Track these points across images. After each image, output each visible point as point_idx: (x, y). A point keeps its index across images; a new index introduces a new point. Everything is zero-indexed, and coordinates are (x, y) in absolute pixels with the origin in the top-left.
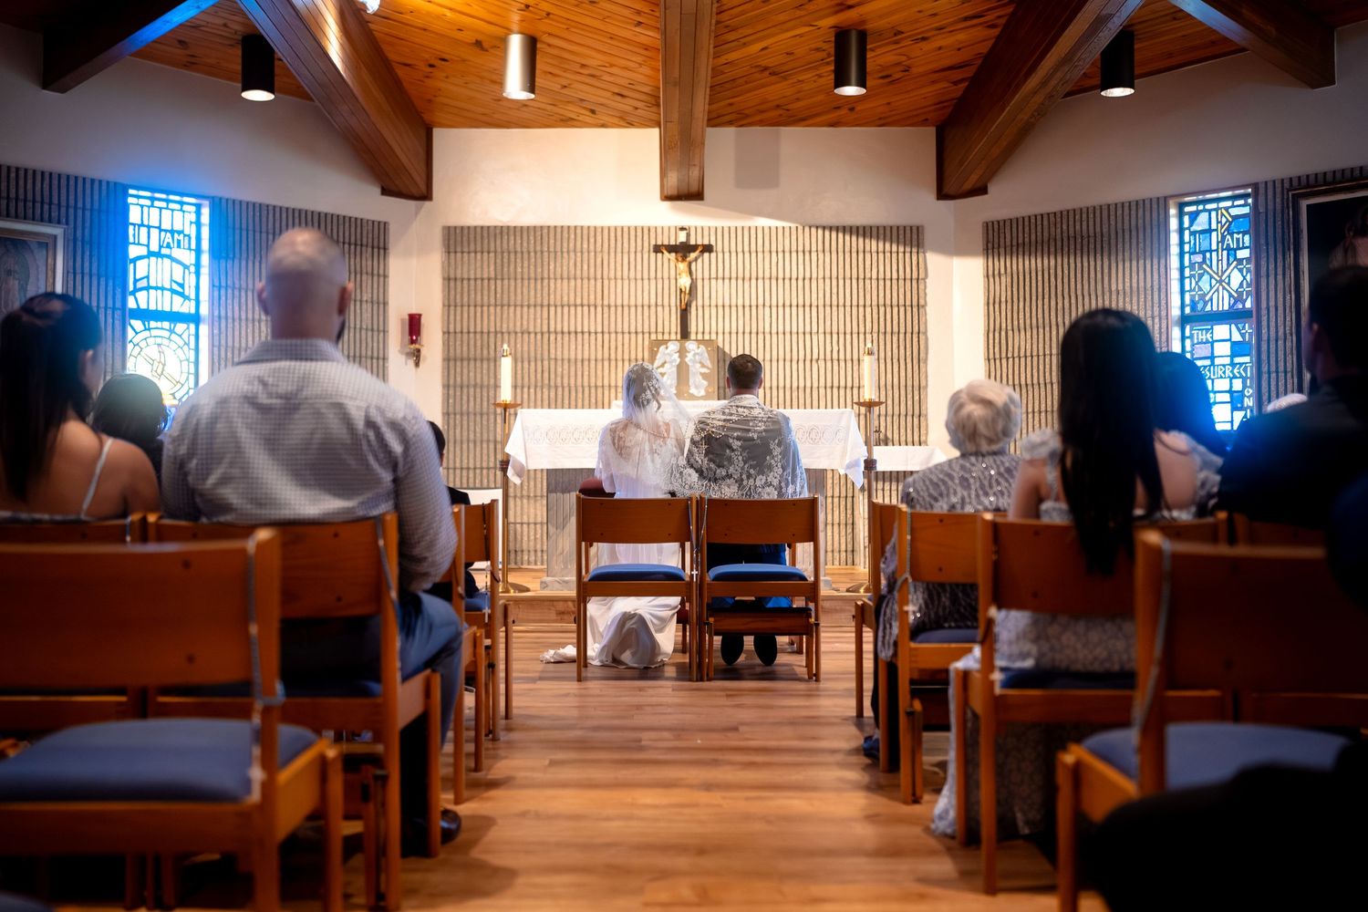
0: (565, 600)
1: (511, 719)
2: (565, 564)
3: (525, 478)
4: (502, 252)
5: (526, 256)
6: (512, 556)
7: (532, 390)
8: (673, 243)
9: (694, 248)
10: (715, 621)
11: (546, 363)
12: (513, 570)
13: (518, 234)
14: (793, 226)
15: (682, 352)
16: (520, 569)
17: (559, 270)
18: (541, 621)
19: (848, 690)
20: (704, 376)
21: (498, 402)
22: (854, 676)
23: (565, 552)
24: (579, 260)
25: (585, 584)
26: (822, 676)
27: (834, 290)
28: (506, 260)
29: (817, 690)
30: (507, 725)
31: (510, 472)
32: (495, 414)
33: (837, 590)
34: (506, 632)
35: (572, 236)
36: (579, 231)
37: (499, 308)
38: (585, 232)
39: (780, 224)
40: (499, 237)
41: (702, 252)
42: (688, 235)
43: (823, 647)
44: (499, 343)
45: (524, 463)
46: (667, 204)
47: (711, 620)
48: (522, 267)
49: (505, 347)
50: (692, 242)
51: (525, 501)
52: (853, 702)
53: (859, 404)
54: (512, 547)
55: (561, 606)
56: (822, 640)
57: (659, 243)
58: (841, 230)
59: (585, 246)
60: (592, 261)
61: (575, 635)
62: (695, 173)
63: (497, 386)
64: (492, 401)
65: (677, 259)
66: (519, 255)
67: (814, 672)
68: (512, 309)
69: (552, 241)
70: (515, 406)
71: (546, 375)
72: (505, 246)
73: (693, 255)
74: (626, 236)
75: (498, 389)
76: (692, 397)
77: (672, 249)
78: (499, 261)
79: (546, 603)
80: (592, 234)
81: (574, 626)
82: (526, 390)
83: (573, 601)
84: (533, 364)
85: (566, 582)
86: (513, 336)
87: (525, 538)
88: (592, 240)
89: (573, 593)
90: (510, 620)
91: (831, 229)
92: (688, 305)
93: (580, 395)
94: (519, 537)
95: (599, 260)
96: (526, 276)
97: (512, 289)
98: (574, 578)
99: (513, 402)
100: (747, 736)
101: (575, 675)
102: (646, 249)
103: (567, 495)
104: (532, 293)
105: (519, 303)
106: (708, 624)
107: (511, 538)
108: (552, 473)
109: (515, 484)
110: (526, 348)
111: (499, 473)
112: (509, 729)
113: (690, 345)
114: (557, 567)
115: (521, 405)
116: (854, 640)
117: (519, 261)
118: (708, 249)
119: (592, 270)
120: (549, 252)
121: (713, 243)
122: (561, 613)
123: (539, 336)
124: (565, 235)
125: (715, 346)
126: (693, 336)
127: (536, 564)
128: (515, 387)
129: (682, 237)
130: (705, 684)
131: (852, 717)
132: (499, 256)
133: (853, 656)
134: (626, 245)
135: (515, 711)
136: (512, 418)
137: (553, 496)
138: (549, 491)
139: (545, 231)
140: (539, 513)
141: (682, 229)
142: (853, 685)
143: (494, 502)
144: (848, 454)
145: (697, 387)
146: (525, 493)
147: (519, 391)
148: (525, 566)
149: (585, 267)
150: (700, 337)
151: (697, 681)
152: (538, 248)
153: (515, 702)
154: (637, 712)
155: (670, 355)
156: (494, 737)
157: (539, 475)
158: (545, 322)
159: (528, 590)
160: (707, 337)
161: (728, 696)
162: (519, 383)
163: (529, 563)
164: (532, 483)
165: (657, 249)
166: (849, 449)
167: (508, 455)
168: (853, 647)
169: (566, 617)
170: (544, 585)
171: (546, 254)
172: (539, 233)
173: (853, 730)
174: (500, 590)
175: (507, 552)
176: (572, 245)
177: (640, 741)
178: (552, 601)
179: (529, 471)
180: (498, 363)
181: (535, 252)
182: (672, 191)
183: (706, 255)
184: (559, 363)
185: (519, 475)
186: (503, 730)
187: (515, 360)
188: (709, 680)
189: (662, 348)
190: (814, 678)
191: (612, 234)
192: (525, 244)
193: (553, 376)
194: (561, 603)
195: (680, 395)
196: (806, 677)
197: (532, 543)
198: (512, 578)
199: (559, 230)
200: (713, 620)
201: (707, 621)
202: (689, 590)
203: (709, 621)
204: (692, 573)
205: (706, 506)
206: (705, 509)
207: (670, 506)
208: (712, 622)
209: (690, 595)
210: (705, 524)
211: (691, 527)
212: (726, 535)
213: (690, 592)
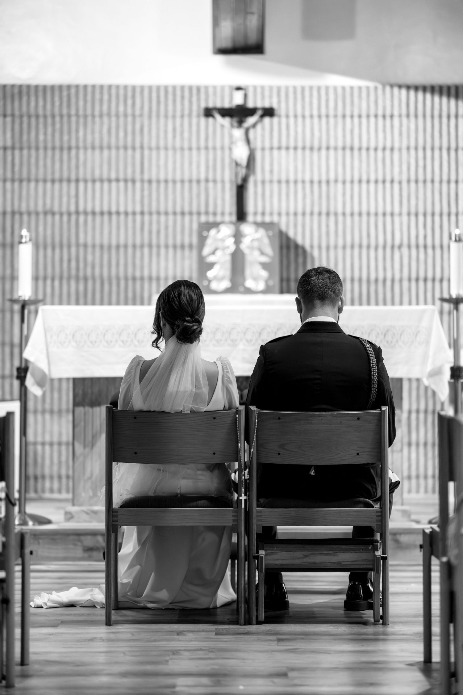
0: (94, 533)
1: (27, 665)
2: (95, 490)
3: (47, 387)
4: (21, 116)
5: (49, 120)
6: (32, 482)
7: (57, 283)
8: (227, 105)
9: (252, 112)
10: (266, 555)
11: (73, 250)
12: (33, 500)
13: (40, 94)
14: (371, 84)
15: (238, 237)
16: (40, 499)
17: (89, 138)
18: (65, 559)
19: (416, 634)
20: (264, 266)
21: (15, 297)
22: (422, 619)
23: (94, 478)
24: (113, 125)
25: (115, 511)
26: (390, 619)
27: (421, 163)
28: (25, 126)
29: (385, 634)
30: (22, 671)
31: (29, 381)
32: (12, 311)
33: (418, 522)
34: (23, 571)
35: (106, 97)
36: (114, 91)
37: (16, 184)
38: (122, 92)
39: (356, 82)
40: (16, 97)
41: (262, 116)
42: (246, 96)
43: (392, 588)
44: (17, 226)
45: (47, 371)
46: (221, 58)
47: (262, 553)
48: (45, 134)
49: (24, 232)
50: (250, 105)
51: (47, 416)
52: (420, 647)
53: (443, 300)
54: (31, 471)
55: (89, 541)
56: (390, 580)
57: (211, 105)
58: (429, 90)
59: (121, 109)
60: (130, 128)
61: (103, 575)
62: (253, 21)
63: (14, 278)
64: (8, 296)
65: (232, 126)
66: (41, 120)
67: (381, 613)
68: (33, 185)
69: (81, 103)
70: (36, 302)
71: (73, 264)
72: (24, 109)
73: (251, 120)
74: (170, 97)
75: (15, 283)
76: (249, 291)
77: (225, 112)
78: (17, 127)
79: (71, 538)
80: (130, 94)
81: (102, 565)
82: (49, 282)
83: (102, 535)
84: (57, 251)
85: (95, 512)
86: (33, 217)
87: (47, 462)
88: (130, 102)
89: (101, 525)
90: (27, 551)
91: (416, 88)
92: (245, 180)
93: (114, 288)
94: (39, 460)
95: (138, 126)
96: (49, 145)
97: (33, 160)
98: (104, 509)
99: (33, 298)
100: (296, 682)
101: (104, 618)
102: (195, 113)
103: (97, 410)
104: (57, 165)
105: (41, 176)
106: (257, 558)
107: (31, 460)
108: (78, 383)
109: (35, 397)
110: (49, 232)
111: (16, 383)
112: (25, 676)
113: (247, 229)
114: (84, 494)
115: (43, 301)
116: (421, 580)
117: (41, 126)
118: (269, 112)
119: (130, 138)
120: (77, 115)
121: (275, 106)
122: (89, 549)
123: (65, 218)
124: (97, 96)
125: (277, 231)
126: (250, 218)
127: (60, 491)
128: (36, 278)
129: (238, 99)
130: (254, 628)
131: (418, 663)
132: (17, 121)
133: (421, 598)
134: (170, 108)
135: (32, 657)
136: (32, 316)
137: (80, 410)
138: (76, 404)
139: (73, 91)
140: (64, 431)
141: (239, 89)
142: (420, 629)
143: (10, 415)
144: (430, 360)
145: (256, 279)
146: (47, 406)
147: (41, 283)
148: (47, 495)
149: (121, 134)
150: (259, 219)
151: (245, 625)
152: (65, 111)
153: (33, 647)
154: (172, 657)
155: (223, 240)
156: (7, 683)
157: (64, 385)
158: (73, 200)
159: (49, 522)
160: (267, 219)
161: (279, 640)
162: (41, 273)
163: (52, 491)
164: (56, 395)
165: (208, 113)
166: (431, 353)
167: (27, 361)
168: (420, 588)
169: (95, 554)
170: (69, 516)
171: (73, 119)
172: (65, 93)
173: (419, 676)
174: (17, 522)
175: (25, 478)
176: (105, 108)
177: (174, 686)
178: (78, 534)
179: (52, 380)
180: (15, 250)
181: (61, 116)
182: (227, 44)
183: (267, 120)
184: (90, 250)
185: (40, 384)
186: (17, 676)
187: (36, 246)
188: (259, 623)
189: (213, 232)
190: (381, 621)
191: (154, 95)
192: (49, 106)
193: (81, 265)
194: (89, 537)
195: (233, 289)
196: (372, 620)
197: (55, 468)
198: (31, 509)
199: (89, 90)
200: (264, 554)
201: (256, 554)
202: (236, 518)
203: (259, 554)
204: (241, 498)
205: (257, 421)
206: (256, 424)
207: (215, 421)
208: (263, 556)
209: (238, 524)
210: (255, 441)
211: (239, 445)
212: (279, 454)
213: (237, 520)
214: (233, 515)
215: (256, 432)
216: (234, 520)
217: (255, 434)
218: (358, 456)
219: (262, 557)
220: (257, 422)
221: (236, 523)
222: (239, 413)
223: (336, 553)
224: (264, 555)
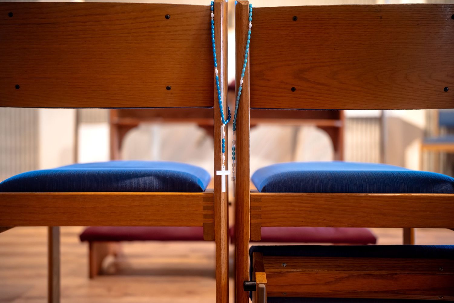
200: (266, 282)
201: (251, 281)
202: (210, 212)
203: (255, 281)
204: (219, 173)
205: (250, 25)
206: (250, 31)
207: (168, 22)
208: (264, 286)
209: (213, 224)
210: (247, 63)
211: (216, 71)
212: (293, 89)
213: (213, 216)
214: (204, 207)
215: (248, 46)
216: (205, 216)
217: (248, 50)
218: (446, 93)
219: (263, 289)
220: (252, 28)
221: (210, 221)
222: (215, 11)
223: (396, 274)
224: (265, 284)
